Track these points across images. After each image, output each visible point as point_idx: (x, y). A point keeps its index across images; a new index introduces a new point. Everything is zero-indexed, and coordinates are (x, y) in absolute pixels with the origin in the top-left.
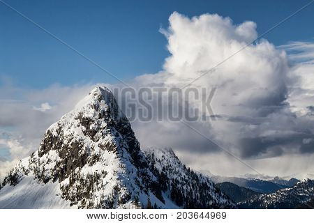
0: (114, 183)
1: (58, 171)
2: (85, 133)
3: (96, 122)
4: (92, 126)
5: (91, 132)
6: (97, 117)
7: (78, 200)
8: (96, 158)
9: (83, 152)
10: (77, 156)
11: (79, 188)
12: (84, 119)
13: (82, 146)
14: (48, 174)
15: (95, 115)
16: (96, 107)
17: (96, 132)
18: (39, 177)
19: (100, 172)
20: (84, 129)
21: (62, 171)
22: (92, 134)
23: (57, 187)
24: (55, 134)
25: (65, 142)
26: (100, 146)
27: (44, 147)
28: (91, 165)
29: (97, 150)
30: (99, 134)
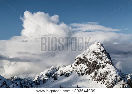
0: (115, 75)
1: (88, 71)
2: (97, 58)
3: (101, 54)
4: (100, 56)
5: (100, 57)
6: (101, 52)
7: (100, 81)
8: (104, 66)
9: (98, 64)
10: (95, 66)
11: (99, 77)
12: (96, 53)
13: (97, 62)
14: (83, 72)
15: (100, 51)
16: (100, 49)
17: (102, 57)
18: (79, 73)
19: (107, 71)
20: (97, 56)
21: (89, 71)
22: (101, 58)
23: (88, 77)
24: (82, 58)
25: (89, 61)
26: (105, 62)
27: (77, 63)
28: (102, 69)
29: (104, 64)
30: (103, 58)
